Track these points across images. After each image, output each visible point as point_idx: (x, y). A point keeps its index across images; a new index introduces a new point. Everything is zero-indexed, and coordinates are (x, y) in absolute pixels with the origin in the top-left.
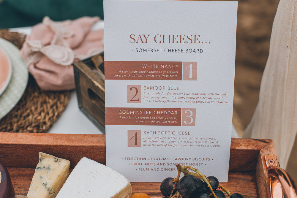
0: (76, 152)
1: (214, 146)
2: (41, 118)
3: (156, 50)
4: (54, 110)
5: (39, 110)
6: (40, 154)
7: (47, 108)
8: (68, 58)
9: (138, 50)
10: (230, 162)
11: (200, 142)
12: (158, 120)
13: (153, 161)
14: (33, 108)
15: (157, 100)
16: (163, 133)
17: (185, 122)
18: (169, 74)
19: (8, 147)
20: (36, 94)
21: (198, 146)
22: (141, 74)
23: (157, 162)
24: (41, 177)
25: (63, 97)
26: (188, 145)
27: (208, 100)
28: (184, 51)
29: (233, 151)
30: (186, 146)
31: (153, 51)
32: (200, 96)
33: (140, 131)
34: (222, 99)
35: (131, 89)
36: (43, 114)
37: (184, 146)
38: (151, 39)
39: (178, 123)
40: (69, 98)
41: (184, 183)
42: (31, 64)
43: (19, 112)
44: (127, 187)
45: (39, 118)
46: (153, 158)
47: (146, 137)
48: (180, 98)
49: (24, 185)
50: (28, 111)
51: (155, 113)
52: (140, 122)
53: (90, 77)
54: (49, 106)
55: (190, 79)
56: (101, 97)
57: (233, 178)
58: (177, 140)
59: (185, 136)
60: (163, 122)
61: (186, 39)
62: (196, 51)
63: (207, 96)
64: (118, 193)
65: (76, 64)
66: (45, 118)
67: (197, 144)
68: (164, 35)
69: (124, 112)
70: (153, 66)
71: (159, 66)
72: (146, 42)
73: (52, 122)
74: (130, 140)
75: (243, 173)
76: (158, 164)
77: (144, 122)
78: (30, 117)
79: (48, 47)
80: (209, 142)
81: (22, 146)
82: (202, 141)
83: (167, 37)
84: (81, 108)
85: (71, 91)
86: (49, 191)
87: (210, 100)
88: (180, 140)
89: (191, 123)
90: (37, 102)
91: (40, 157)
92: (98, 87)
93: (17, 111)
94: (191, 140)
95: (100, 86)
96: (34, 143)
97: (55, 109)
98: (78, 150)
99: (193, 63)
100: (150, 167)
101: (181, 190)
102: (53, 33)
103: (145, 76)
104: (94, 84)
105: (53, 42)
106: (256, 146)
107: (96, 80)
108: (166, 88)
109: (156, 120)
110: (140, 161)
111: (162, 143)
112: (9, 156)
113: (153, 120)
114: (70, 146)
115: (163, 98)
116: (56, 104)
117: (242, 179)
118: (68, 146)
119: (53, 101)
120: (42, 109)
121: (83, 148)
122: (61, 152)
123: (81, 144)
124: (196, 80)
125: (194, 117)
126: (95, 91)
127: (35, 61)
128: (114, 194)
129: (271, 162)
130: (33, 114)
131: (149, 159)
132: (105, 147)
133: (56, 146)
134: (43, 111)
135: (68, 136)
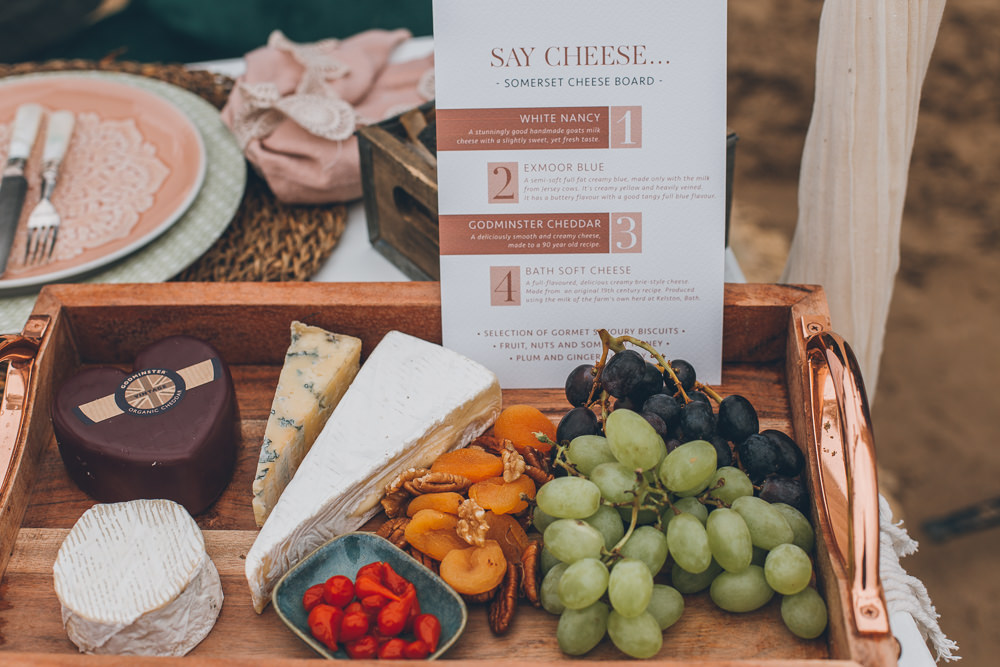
0: (375, 321)
1: (686, 298)
2: (283, 263)
3: (550, 82)
4: (311, 247)
5: (275, 246)
6: (295, 326)
7: (294, 243)
8: (341, 123)
9: (509, 82)
10: (725, 338)
11: (655, 291)
12: (559, 241)
13: (549, 338)
14: (261, 245)
15: (555, 194)
16: (569, 271)
17: (619, 244)
18: (580, 136)
19: (219, 312)
20: (266, 212)
21: (649, 299)
22: (518, 136)
23: (557, 340)
24: (300, 373)
25: (330, 218)
26: (627, 299)
27: (668, 192)
28: (612, 81)
29: (729, 309)
30: (623, 299)
31: (544, 83)
32: (649, 184)
33: (518, 268)
34: (699, 188)
35: (496, 172)
36: (286, 258)
37: (618, 299)
38: (537, 58)
39: (604, 248)
40: (346, 221)
41: (617, 367)
42: (253, 138)
43: (229, 253)
44: (490, 389)
45: (278, 264)
46: (549, 331)
47: (531, 282)
48: (606, 189)
49: (255, 400)
50: (250, 251)
51: (552, 224)
52: (516, 246)
53: (398, 159)
54: (298, 238)
55: (626, 146)
56: (424, 202)
57: (734, 377)
58: (602, 286)
59: (619, 277)
60: (570, 245)
61: (615, 56)
62: (639, 82)
63: (666, 183)
64: (472, 398)
65: (365, 132)
66: (291, 264)
67: (648, 295)
68: (566, 48)
69: (481, 225)
70: (544, 118)
71: (558, 118)
72: (528, 65)
73: (309, 272)
74: (495, 290)
75: (758, 365)
76: (561, 345)
77: (526, 247)
78: (257, 263)
79: (290, 99)
80: (674, 290)
81: (253, 310)
82: (657, 287)
83: (572, 52)
84: (373, 241)
85: (350, 205)
86: (320, 398)
87: (673, 191)
88: (609, 287)
89: (632, 246)
90: (269, 231)
91: (293, 333)
92: (418, 179)
93: (223, 251)
94: (634, 286)
95: (423, 178)
96: (279, 301)
97: (315, 246)
98: (378, 317)
99: (631, 108)
100: (542, 353)
101: (610, 384)
102: (301, 68)
103: (527, 141)
104: (408, 173)
105: (301, 88)
106: (783, 299)
107: (414, 165)
108: (575, 167)
109: (553, 241)
110: (518, 339)
111: (568, 295)
112: (220, 336)
113: (546, 240)
114: (360, 307)
115: (568, 189)
116: (315, 233)
117: (754, 378)
118: (356, 306)
119: (306, 226)
120: (282, 245)
121: (390, 312)
122: (339, 323)
123: (384, 302)
124: (640, 146)
125: (638, 231)
126: (410, 191)
127: (263, 132)
128: (464, 401)
129: (814, 328)
130: (263, 258)
131: (540, 333)
132: (440, 307)
133: (329, 308)
134: (286, 249)
135: (355, 287)
